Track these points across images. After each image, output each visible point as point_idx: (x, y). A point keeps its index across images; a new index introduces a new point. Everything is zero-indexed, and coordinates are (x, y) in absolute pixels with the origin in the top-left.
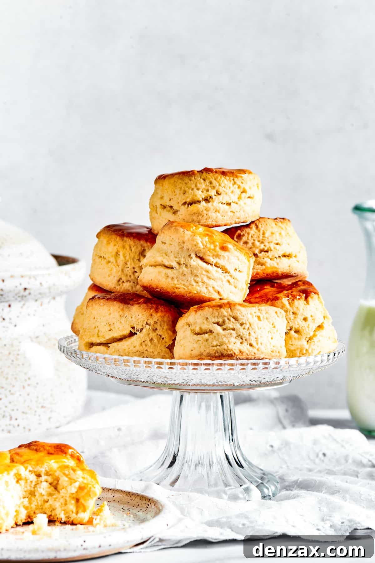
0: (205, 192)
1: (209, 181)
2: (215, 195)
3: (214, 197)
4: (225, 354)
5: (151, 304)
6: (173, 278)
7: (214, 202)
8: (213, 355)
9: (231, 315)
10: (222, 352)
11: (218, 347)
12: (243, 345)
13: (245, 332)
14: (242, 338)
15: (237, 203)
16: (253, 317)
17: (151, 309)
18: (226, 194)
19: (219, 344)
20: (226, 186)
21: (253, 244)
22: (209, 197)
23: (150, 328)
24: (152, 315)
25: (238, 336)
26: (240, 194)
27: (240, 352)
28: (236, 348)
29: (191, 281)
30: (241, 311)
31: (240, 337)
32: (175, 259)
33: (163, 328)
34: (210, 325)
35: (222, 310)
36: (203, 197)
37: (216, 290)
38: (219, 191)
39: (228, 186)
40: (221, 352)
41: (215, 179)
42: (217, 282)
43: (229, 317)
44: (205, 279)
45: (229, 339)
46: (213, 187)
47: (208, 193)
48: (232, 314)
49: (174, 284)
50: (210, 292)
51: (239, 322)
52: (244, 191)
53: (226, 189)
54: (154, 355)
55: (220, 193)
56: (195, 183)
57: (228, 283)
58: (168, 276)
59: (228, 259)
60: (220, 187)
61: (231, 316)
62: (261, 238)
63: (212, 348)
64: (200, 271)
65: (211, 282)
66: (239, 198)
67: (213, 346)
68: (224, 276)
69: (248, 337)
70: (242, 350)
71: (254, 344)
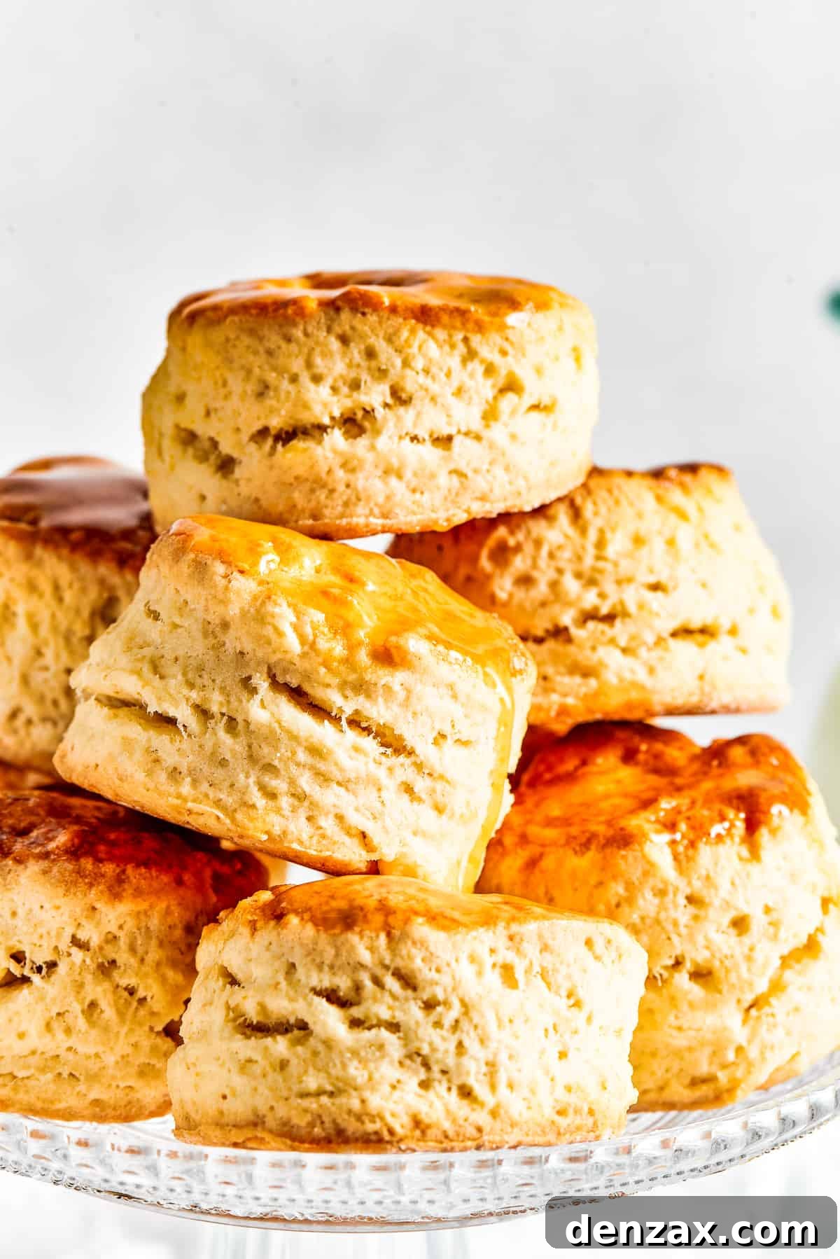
0: (345, 390)
1: (363, 347)
2: (386, 405)
3: (380, 412)
4: (354, 1133)
5: (97, 862)
6: (175, 773)
7: (377, 432)
8: (303, 1132)
9: (387, 962)
10: (339, 1121)
11: (324, 1099)
12: (431, 1095)
13: (444, 1039)
14: (426, 1065)
15: (478, 438)
16: (480, 974)
17: (91, 885)
18: (433, 399)
19: (329, 1088)
20: (434, 370)
21: (554, 585)
22: (360, 414)
23: (88, 961)
24: (94, 909)
25: (409, 1057)
26: (495, 398)
27: (416, 1122)
28: (399, 1109)
29: (247, 787)
30: (432, 949)
31: (419, 1060)
32: (185, 691)
33: (142, 960)
34: (301, 1000)
35: (353, 938)
36: (337, 414)
37: (350, 827)
38: (403, 389)
39: (441, 369)
40: (334, 1121)
41: (389, 340)
42: (355, 794)
43: (379, 972)
44: (306, 782)
45: (372, 1065)
46: (379, 369)
47: (355, 394)
48: (392, 960)
49: (179, 796)
50: (323, 836)
51: (419, 993)
52: (511, 386)
53: (434, 378)
54: (104, 1068)
55: (404, 396)
56: (305, 350)
57: (406, 797)
58: (157, 761)
59: (408, 698)
60: (409, 372)
61: (387, 967)
62: (589, 561)
63: (299, 1101)
64: (284, 751)
65: (330, 797)
66: (490, 415)
67: (304, 1095)
68: (390, 769)
69: (451, 1061)
70: (426, 1119)
71: (480, 1090)
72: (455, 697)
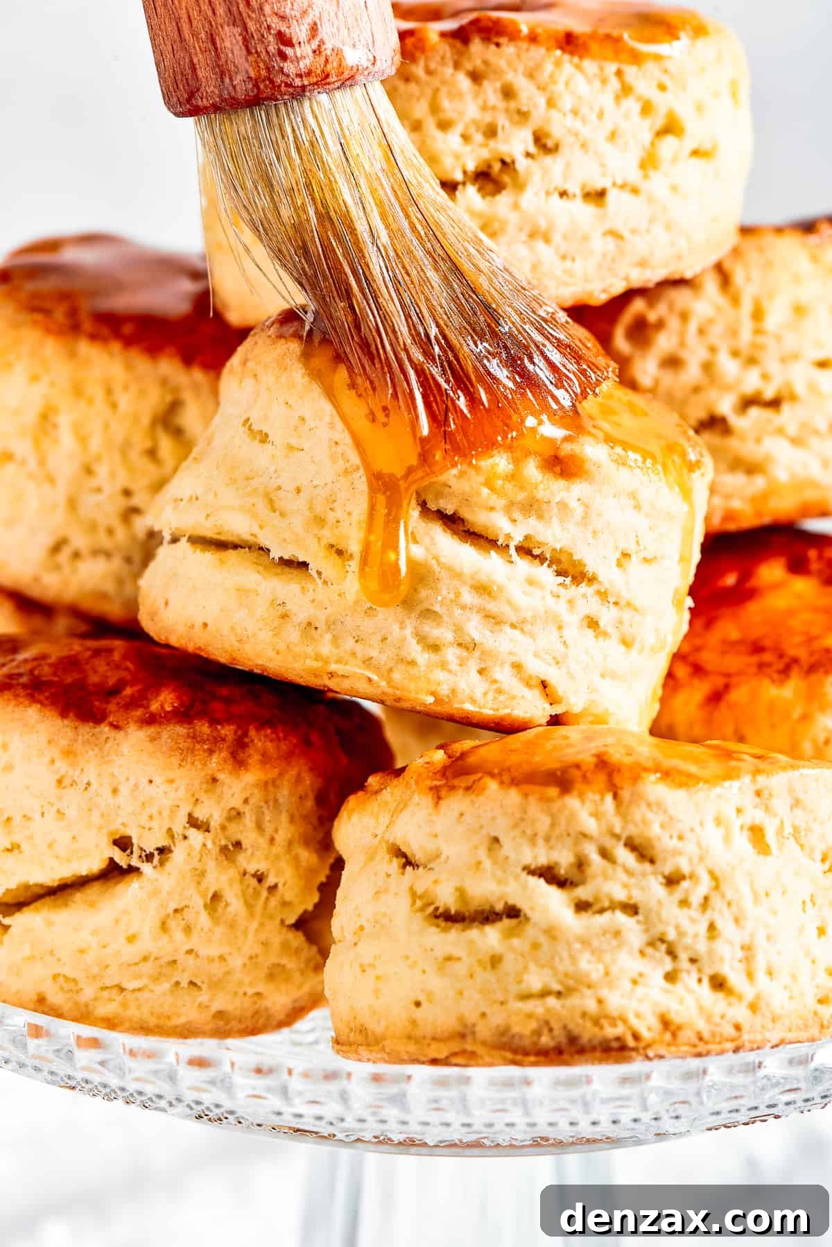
0: (478, 138)
1: (498, 85)
2: (528, 155)
3: (522, 164)
4: (590, 1040)
5: (213, 722)
6: (309, 628)
7: (520, 187)
8: (527, 1043)
9: (618, 830)
10: (571, 1026)
11: (552, 1001)
12: (679, 988)
13: (693, 921)
14: (672, 953)
15: (635, 191)
16: (727, 839)
17: (211, 752)
18: (584, 146)
19: (556, 987)
20: (584, 110)
21: (708, 367)
22: (497, 167)
23: (209, 845)
24: (214, 780)
25: (651, 944)
26: (652, 144)
27: (666, 1023)
28: (646, 1009)
29: (402, 639)
30: (672, 811)
31: (663, 947)
33: (272, 840)
34: (512, 881)
35: (572, 802)
36: (471, 167)
37: (528, 677)
38: (548, 135)
39: (591, 109)
40: (565, 1027)
41: (530, 75)
42: (532, 636)
43: (609, 843)
44: (474, 628)
45: (607, 957)
46: (519, 112)
47: (492, 143)
48: (623, 828)
49: (318, 656)
51: (658, 864)
52: (670, 128)
53: (584, 121)
54: (228, 973)
55: (550, 143)
56: (429, 92)
60: (554, 114)
61: (617, 837)
62: (746, 335)
63: (520, 1005)
66: (649, 162)
67: (525, 997)
68: (571, 603)
69: (702, 947)
70: (676, 1017)
71: (736, 979)
72: (637, 507)
